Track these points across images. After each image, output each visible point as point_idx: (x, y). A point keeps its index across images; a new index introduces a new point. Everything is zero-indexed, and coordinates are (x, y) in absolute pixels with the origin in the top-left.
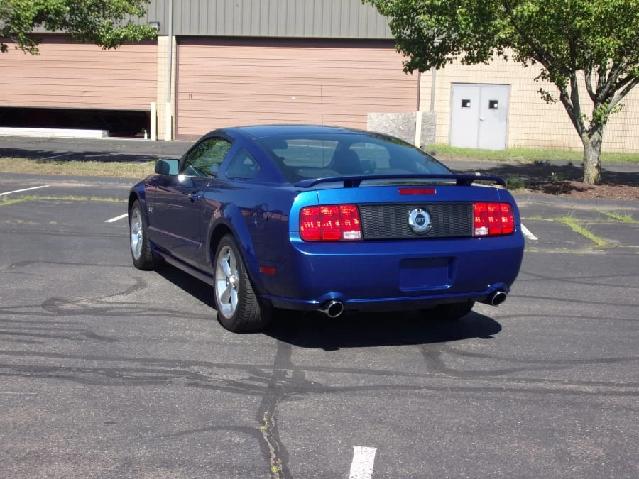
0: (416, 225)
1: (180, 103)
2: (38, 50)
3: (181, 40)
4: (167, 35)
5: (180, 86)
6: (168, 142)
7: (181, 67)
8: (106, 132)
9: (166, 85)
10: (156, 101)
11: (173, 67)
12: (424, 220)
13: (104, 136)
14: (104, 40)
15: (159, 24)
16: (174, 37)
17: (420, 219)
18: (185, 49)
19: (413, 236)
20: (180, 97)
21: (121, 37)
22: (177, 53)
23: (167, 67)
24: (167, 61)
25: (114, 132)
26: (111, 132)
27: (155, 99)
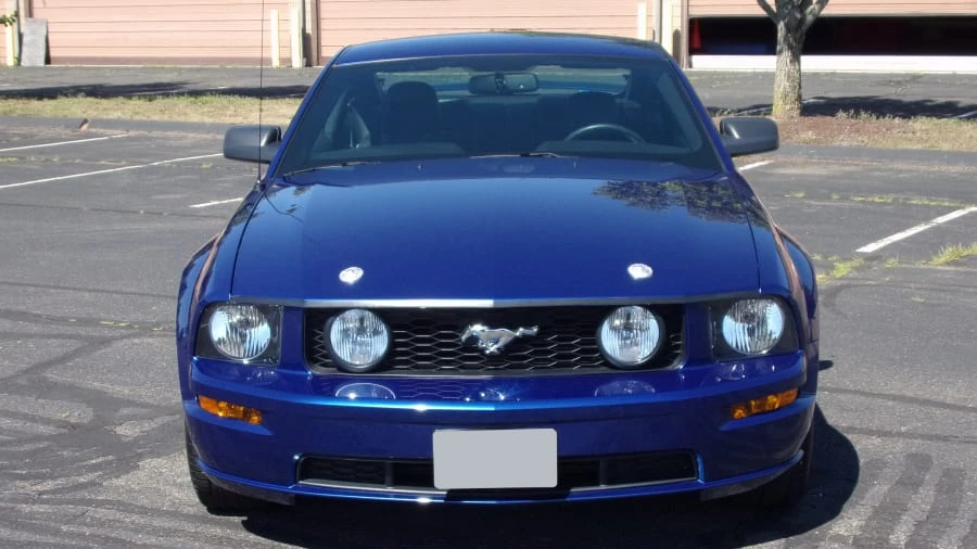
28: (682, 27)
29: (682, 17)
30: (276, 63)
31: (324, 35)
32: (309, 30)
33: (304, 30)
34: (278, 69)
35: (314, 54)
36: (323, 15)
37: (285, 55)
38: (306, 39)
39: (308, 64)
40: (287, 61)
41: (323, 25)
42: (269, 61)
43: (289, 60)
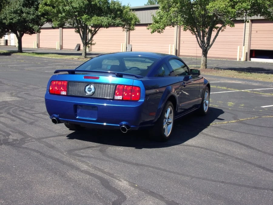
28: (248, 51)
29: (248, 49)
32: (177, 49)
35: (178, 54)
41: (181, 48)
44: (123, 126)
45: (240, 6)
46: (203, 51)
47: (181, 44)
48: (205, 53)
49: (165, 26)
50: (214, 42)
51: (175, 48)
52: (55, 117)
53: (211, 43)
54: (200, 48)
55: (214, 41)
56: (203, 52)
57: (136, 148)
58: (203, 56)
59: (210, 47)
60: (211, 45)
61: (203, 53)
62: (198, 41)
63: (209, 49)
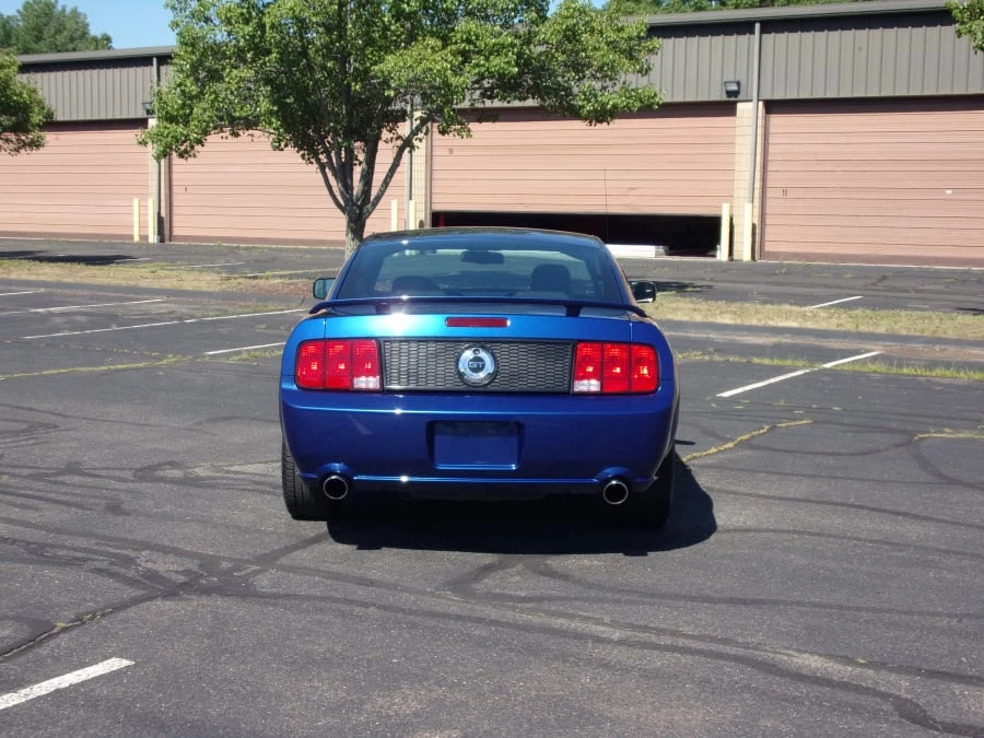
0: (468, 372)
1: (769, 203)
2: (469, 131)
3: (773, 107)
4: (751, 101)
5: (770, 176)
6: (746, 264)
7: (771, 149)
8: (661, 249)
9: (747, 176)
10: (731, 202)
11: (759, 150)
12: (483, 366)
13: (657, 254)
14: (584, 112)
15: (738, 84)
16: (761, 103)
17: (478, 365)
18: (779, 121)
19: (462, 387)
20: (769, 194)
21: (609, 106)
22: (766, 127)
23: (749, 149)
24: (749, 140)
25: (674, 249)
26: (670, 249)
27: (730, 197)
28: (426, 218)
29: (426, 210)
30: (136, 239)
31: (175, 219)
32: (163, 214)
33: (159, 214)
34: (137, 244)
35: (167, 232)
36: (175, 203)
37: (143, 233)
38: (160, 221)
39: (162, 240)
40: (144, 238)
41: (176, 210)
42: (132, 237)
43: (146, 237)
44: (614, 482)
45: (483, 65)
46: (351, 221)
47: (175, 197)
48: (357, 224)
49: (206, 133)
50: (387, 187)
51: (156, 211)
52: (336, 474)
53: (374, 192)
54: (339, 211)
55: (386, 183)
56: (353, 225)
57: (626, 554)
58: (350, 236)
59: (375, 205)
60: (378, 198)
61: (351, 228)
62: (330, 188)
63: (370, 213)
